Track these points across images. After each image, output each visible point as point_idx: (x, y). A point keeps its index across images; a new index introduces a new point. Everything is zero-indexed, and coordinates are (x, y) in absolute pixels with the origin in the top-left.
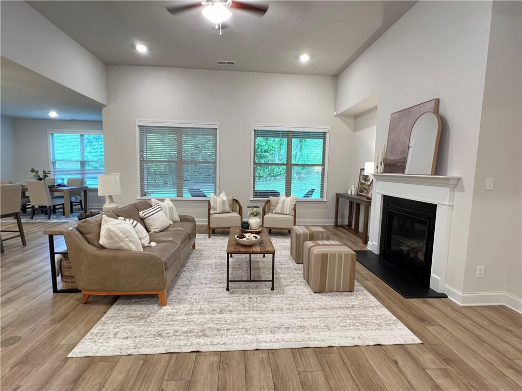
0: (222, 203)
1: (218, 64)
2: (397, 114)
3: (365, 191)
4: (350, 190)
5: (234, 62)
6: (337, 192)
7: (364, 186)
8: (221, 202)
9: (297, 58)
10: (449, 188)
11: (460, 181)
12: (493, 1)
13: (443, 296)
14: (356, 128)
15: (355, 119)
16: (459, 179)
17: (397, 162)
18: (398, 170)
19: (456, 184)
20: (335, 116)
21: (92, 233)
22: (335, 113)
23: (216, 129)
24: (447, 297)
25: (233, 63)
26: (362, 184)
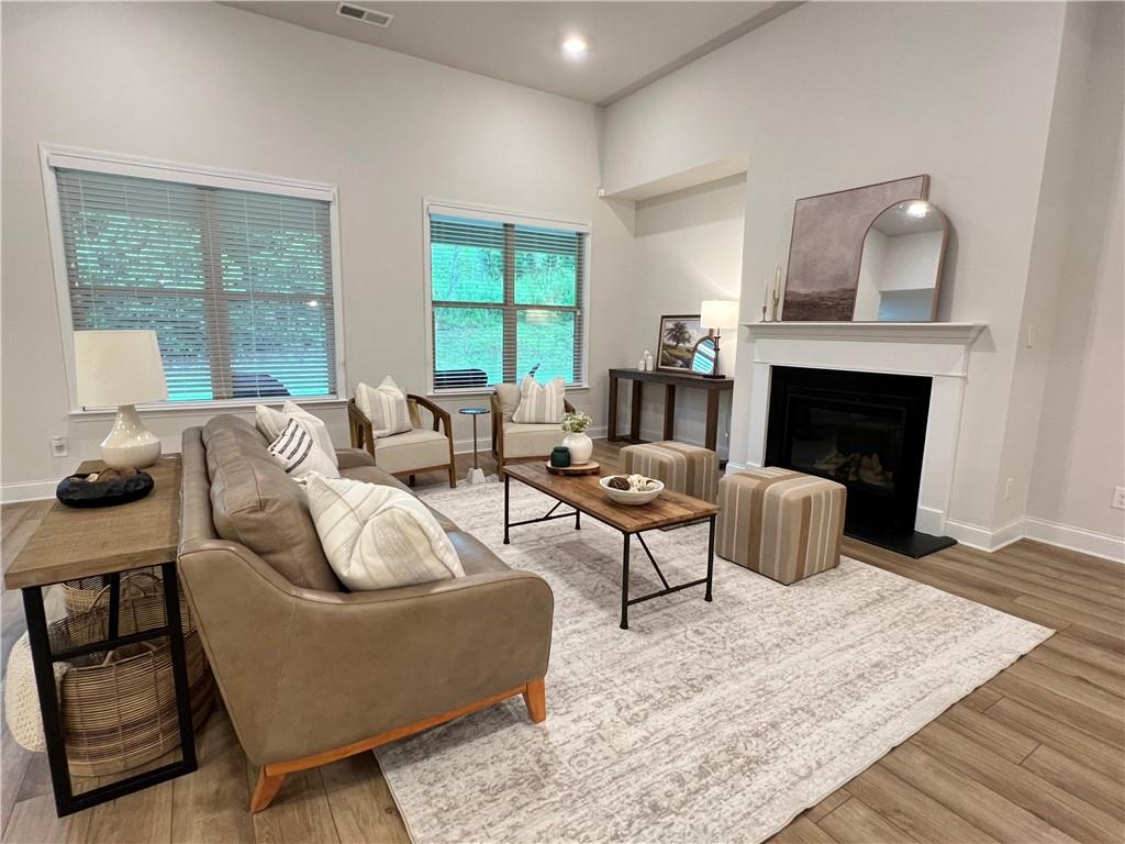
0: (397, 406)
1: (338, 12)
2: (815, 202)
3: (680, 362)
4: (642, 362)
5: (391, 16)
6: (613, 368)
7: (673, 351)
8: (393, 406)
9: (556, 44)
10: (963, 346)
11: (984, 333)
12: (1069, 3)
13: (949, 543)
14: (640, 230)
15: (636, 209)
16: (984, 328)
17: (822, 299)
18: (829, 315)
19: (974, 336)
20: (601, 197)
21: (294, 545)
22: (603, 191)
23: (328, 203)
24: (955, 542)
25: (386, 19)
26: (666, 347)
